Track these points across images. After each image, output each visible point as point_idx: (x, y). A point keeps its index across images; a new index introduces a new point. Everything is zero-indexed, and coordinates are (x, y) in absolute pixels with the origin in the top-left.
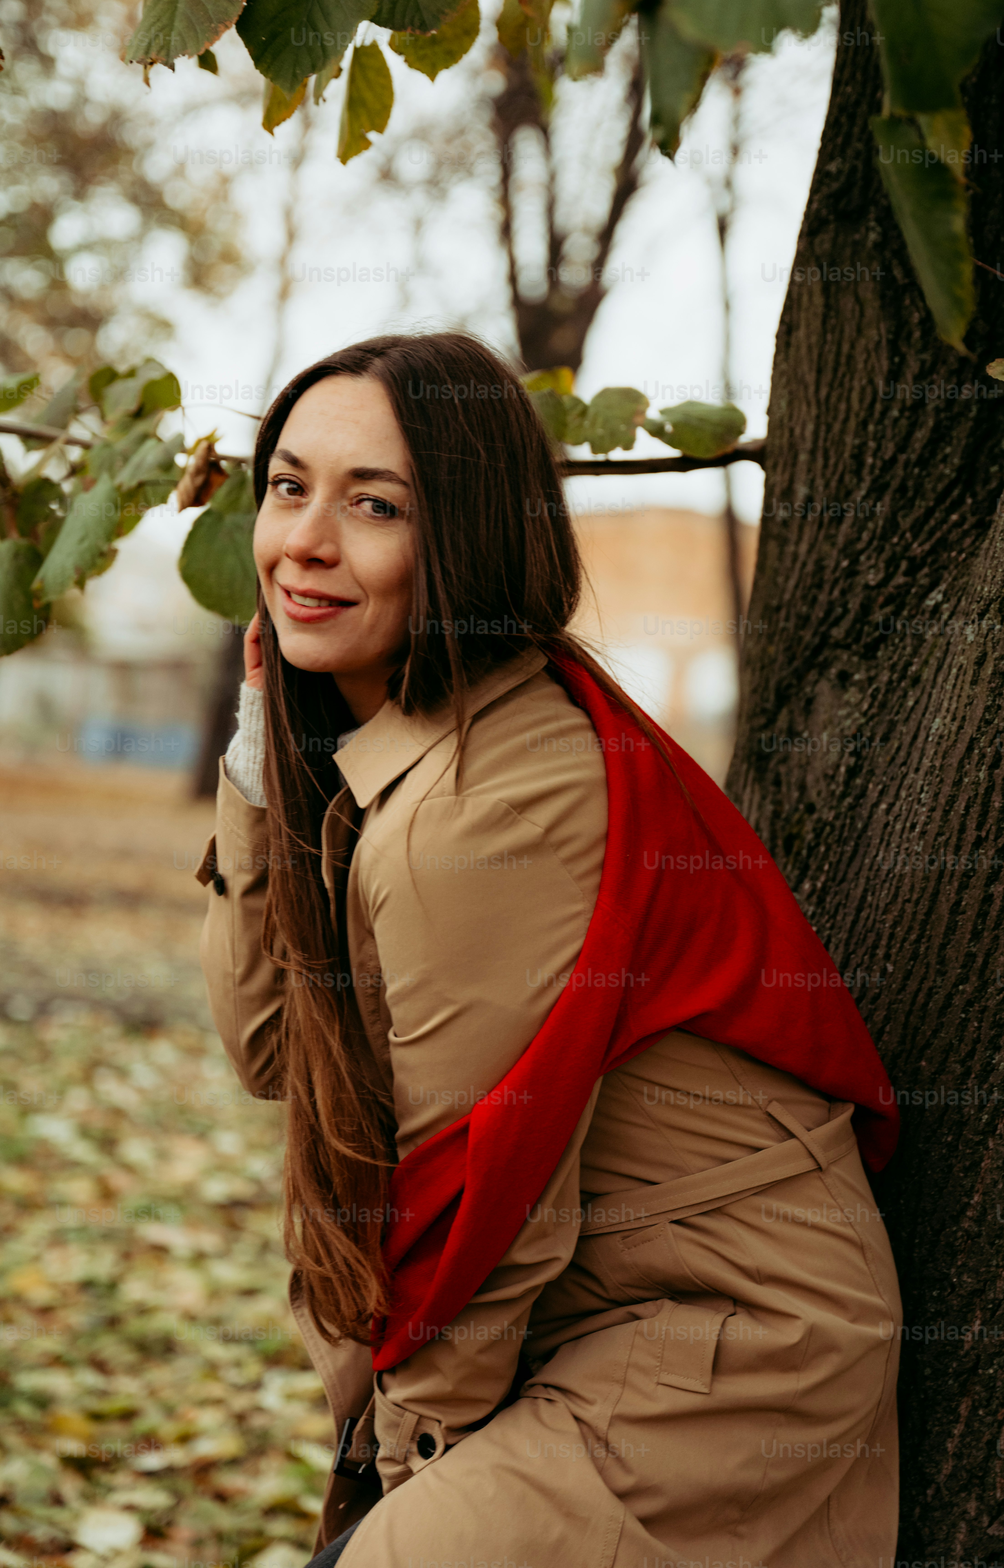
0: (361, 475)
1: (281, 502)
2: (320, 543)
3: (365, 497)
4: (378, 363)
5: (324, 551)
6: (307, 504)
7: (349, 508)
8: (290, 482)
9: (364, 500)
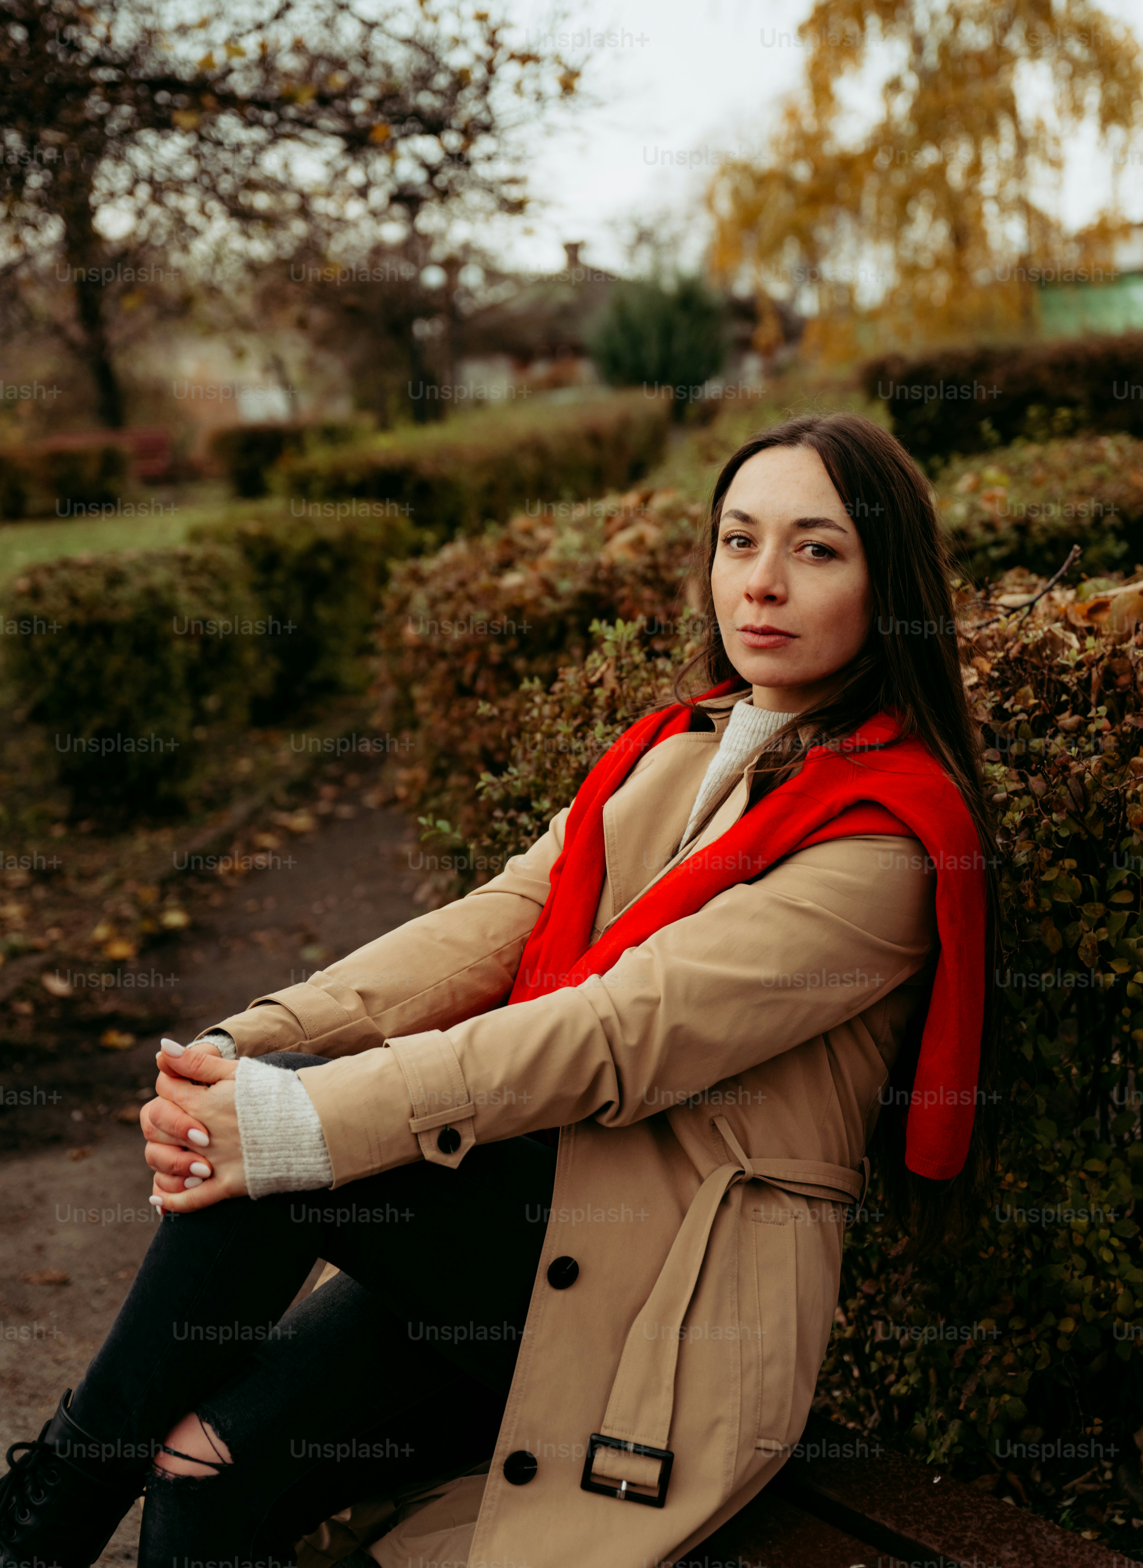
0: (804, 524)
1: (735, 554)
2: (774, 583)
3: (809, 543)
4: (807, 435)
5: (778, 590)
6: (756, 554)
7: (794, 554)
8: (739, 537)
9: (808, 545)
